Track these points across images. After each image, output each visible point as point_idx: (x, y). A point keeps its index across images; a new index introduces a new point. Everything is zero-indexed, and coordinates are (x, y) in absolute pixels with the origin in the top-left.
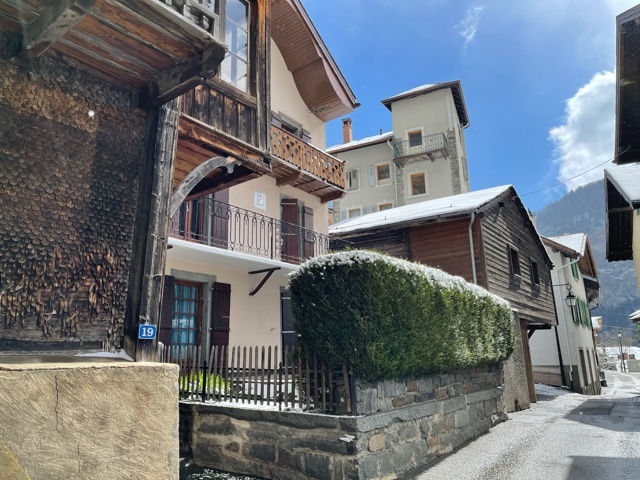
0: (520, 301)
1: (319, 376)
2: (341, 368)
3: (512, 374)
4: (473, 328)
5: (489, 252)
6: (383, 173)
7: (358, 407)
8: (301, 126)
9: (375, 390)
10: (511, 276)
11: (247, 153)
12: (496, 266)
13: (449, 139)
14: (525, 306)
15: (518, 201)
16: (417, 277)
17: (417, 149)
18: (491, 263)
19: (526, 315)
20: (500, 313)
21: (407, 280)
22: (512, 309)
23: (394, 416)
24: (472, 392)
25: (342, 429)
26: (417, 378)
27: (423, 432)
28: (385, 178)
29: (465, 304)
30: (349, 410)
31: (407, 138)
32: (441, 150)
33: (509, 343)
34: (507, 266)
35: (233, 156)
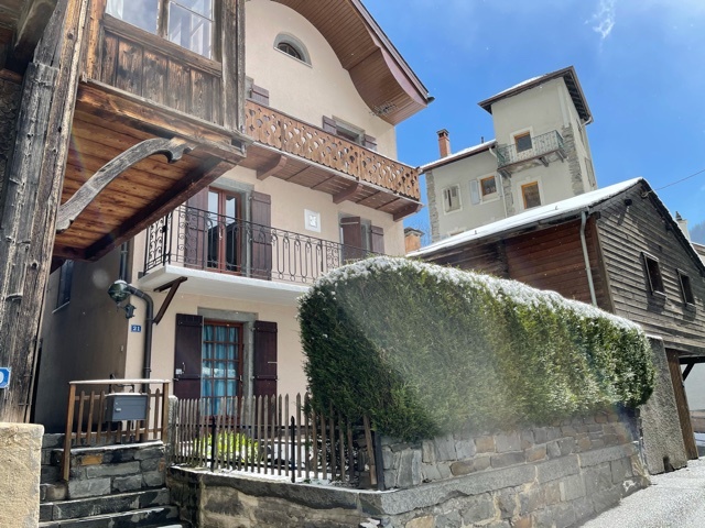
0: (666, 326)
1: (337, 433)
2: (361, 422)
3: (658, 424)
4: (578, 361)
5: (611, 262)
6: (488, 186)
7: (387, 477)
8: (363, 131)
9: (418, 453)
10: (650, 293)
11: (204, 132)
12: (625, 280)
13: (566, 137)
14: (675, 333)
15: (653, 198)
16: (474, 290)
17: (526, 154)
18: (616, 277)
19: (676, 344)
20: (625, 341)
21: (456, 295)
22: (647, 335)
23: (450, 489)
24: (588, 450)
25: (364, 511)
26: (492, 432)
27: (504, 511)
28: (491, 192)
29: (560, 327)
30: (374, 482)
31: (513, 142)
32: (556, 151)
33: (644, 381)
34: (643, 281)
35: (180, 137)
